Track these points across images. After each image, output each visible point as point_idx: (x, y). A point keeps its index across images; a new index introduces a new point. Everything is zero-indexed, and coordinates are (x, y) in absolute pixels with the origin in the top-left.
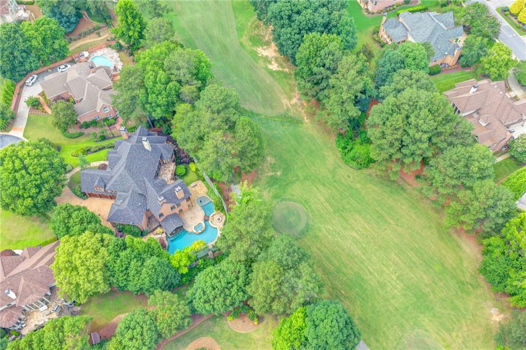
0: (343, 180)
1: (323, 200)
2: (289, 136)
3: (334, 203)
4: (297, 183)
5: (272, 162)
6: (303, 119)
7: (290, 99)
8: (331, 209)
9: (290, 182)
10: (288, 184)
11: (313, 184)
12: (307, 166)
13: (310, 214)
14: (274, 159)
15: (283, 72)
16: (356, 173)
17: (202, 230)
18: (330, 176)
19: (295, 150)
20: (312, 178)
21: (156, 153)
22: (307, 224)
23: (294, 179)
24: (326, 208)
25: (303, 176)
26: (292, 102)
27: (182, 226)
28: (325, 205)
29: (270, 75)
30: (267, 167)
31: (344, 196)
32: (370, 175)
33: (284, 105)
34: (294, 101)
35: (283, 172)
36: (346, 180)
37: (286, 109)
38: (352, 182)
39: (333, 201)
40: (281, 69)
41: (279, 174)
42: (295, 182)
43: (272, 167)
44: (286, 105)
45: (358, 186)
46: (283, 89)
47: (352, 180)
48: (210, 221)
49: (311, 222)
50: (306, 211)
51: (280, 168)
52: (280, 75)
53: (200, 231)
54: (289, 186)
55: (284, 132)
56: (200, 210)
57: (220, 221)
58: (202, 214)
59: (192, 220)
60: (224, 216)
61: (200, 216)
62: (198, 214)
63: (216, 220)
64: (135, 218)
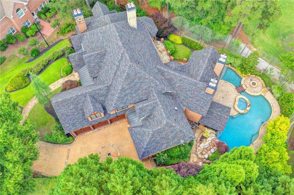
48: (247, 91)
53: (248, 109)
56: (225, 84)
57: (256, 85)
58: (232, 87)
59: (225, 100)
60: (257, 76)
61: (231, 91)
62: (226, 90)
63: (251, 86)
64: (184, 131)
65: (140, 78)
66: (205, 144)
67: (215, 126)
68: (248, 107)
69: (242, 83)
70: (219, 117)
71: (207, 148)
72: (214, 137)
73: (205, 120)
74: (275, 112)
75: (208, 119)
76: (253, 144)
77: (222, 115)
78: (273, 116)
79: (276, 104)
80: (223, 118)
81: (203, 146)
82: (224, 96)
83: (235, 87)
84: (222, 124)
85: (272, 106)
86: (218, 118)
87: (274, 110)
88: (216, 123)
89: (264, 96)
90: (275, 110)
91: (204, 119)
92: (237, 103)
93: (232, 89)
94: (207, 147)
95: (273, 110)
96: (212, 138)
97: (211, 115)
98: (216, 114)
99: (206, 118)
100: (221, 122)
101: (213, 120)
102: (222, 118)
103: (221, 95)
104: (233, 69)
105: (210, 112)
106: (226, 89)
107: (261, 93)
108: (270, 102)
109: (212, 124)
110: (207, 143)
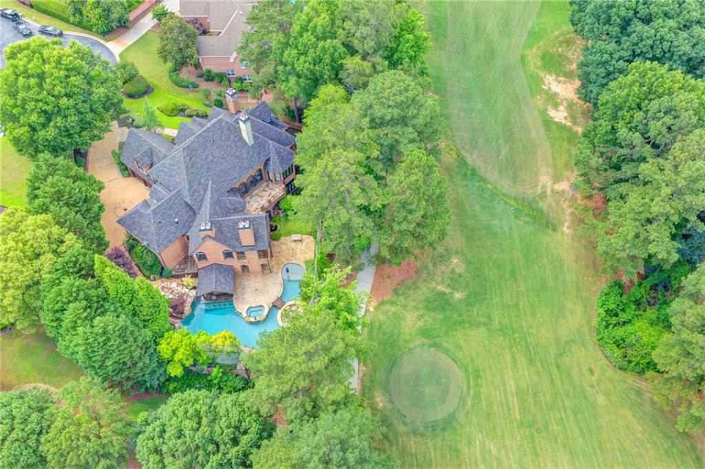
0: (575, 373)
1: (513, 388)
2: (517, 241)
3: (532, 406)
4: (483, 329)
5: (458, 271)
6: (562, 224)
7: (557, 179)
8: (517, 414)
9: (468, 322)
10: (463, 322)
11: (511, 348)
12: (518, 310)
13: (469, 402)
14: (463, 266)
15: (569, 130)
16: (610, 372)
17: (258, 319)
18: (553, 351)
19: (513, 271)
20: (517, 335)
21: (259, 154)
22: (452, 417)
23: (483, 320)
24: (508, 407)
25: (500, 323)
26: (556, 187)
27: (232, 295)
28: (510, 399)
29: (544, 125)
30: (443, 272)
31: (560, 404)
32: (639, 393)
33: (541, 184)
34: (563, 186)
35: (468, 297)
36: (582, 374)
37: (539, 192)
38: (592, 386)
39: (531, 400)
40: (569, 124)
41: (458, 295)
42: (478, 325)
43: (452, 279)
44: (544, 187)
45: (601, 400)
46: (554, 158)
47: (595, 383)
48: (280, 311)
49: (461, 417)
50: (465, 389)
51: (467, 287)
52: (561, 132)
53: (252, 319)
54: (464, 328)
55: (511, 229)
56: (278, 285)
58: (277, 294)
59: (254, 293)
61: (271, 294)
62: (269, 289)
64: (155, 238)
65: (179, 168)
66: (177, 288)
67: (201, 285)
68: (254, 318)
69: (291, 303)
70: (211, 282)
71: (175, 292)
72: (192, 295)
73: (203, 273)
75: (205, 275)
77: (214, 283)
80: (211, 286)
81: (174, 287)
82: (259, 290)
83: (279, 296)
86: (209, 282)
88: (203, 285)
91: (204, 271)
92: (254, 304)
93: (274, 295)
96: (190, 294)
97: (210, 274)
98: (213, 277)
99: (206, 272)
101: (206, 279)
103: (260, 286)
105: (212, 271)
109: (201, 281)
110: (180, 289)
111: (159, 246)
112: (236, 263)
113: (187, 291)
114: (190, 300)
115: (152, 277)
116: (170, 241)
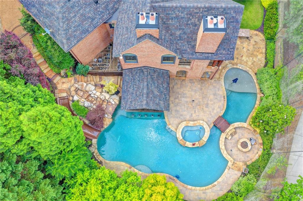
48: (223, 136)
56: (221, 97)
57: (244, 150)
58: (219, 110)
59: (190, 105)
60: (262, 147)
61: (211, 110)
62: (209, 102)
63: (238, 141)
64: (62, 26)
66: (94, 92)
67: (126, 94)
68: (191, 143)
69: (236, 124)
70: (140, 93)
71: (92, 97)
72: (113, 103)
73: (129, 76)
74: (204, 193)
75: (132, 79)
76: (130, 168)
77: (145, 96)
78: (194, 190)
79: (221, 190)
80: (141, 100)
81: (91, 89)
82: (196, 101)
83: (222, 114)
84: (132, 103)
85: (213, 184)
86: (138, 92)
87: (206, 189)
88: (130, 94)
89: (227, 167)
90: (207, 191)
91: (131, 74)
92: (191, 124)
93: (215, 111)
94: (92, 95)
95: (206, 187)
96: (111, 101)
97: (139, 81)
98: (143, 86)
99: (133, 76)
100: (135, 100)
101: (133, 87)
102: (140, 98)
103: (198, 97)
104: (258, 102)
105: (142, 77)
106: (211, 101)
107: (231, 161)
108: (220, 180)
109: (127, 88)
110: (98, 94)
111: (68, 39)
112: (173, 68)
113: (107, 96)
114: (111, 109)
115: (62, 72)
116: (86, 32)
